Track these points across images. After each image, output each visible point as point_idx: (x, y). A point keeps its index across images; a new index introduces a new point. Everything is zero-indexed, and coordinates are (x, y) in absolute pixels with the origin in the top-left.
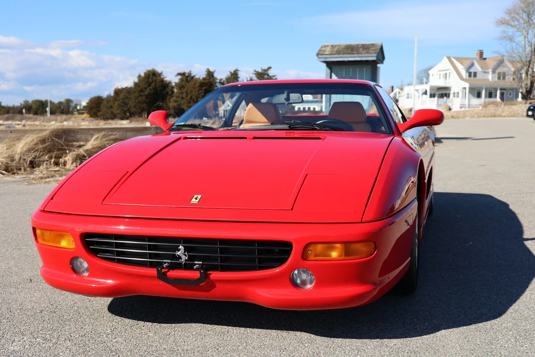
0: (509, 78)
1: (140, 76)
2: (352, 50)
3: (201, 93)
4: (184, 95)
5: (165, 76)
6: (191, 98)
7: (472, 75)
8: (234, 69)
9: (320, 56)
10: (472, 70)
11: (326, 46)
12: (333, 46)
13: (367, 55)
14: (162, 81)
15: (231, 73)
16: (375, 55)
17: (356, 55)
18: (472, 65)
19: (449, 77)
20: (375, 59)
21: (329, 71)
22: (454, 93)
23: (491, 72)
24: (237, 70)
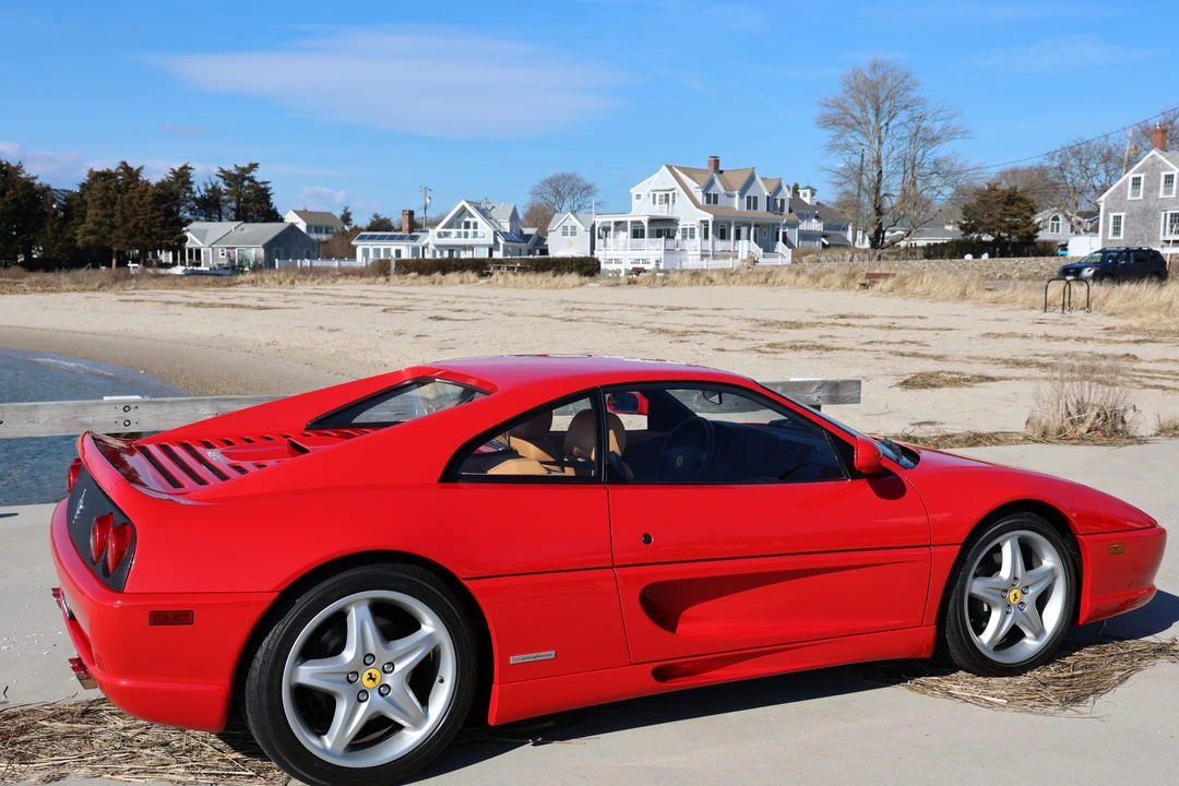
0: (762, 205)
3: (158, 217)
4: (117, 219)
5: (33, 174)
6: (136, 226)
7: (711, 199)
8: (181, 166)
10: (712, 192)
15: (174, 172)
18: (711, 183)
19: (674, 201)
22: (684, 230)
23: (737, 196)
24: (185, 167)
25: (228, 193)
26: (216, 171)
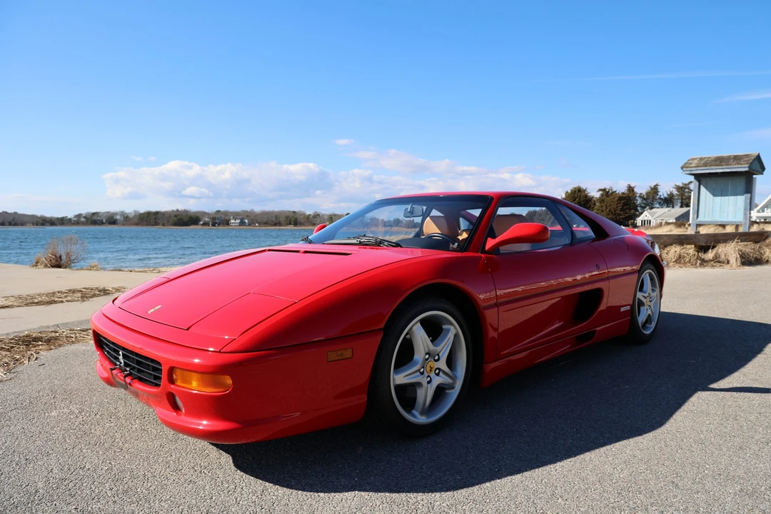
1: (567, 192)
2: (721, 162)
4: (604, 208)
5: (589, 192)
6: (610, 210)
8: (655, 184)
9: (684, 169)
11: (693, 159)
12: (701, 159)
13: (737, 166)
14: (586, 196)
15: (651, 187)
16: (747, 166)
17: (725, 167)
20: (747, 169)
21: (697, 183)
24: (657, 185)
25: (677, 195)
26: (674, 186)
